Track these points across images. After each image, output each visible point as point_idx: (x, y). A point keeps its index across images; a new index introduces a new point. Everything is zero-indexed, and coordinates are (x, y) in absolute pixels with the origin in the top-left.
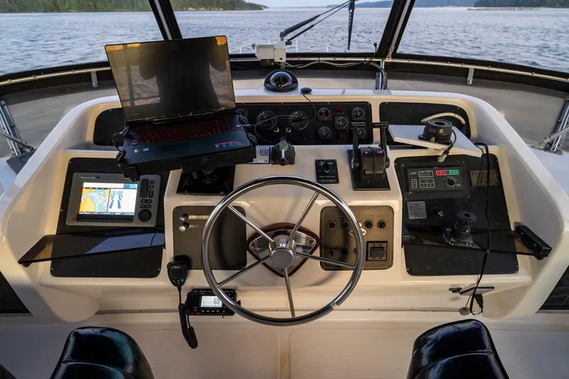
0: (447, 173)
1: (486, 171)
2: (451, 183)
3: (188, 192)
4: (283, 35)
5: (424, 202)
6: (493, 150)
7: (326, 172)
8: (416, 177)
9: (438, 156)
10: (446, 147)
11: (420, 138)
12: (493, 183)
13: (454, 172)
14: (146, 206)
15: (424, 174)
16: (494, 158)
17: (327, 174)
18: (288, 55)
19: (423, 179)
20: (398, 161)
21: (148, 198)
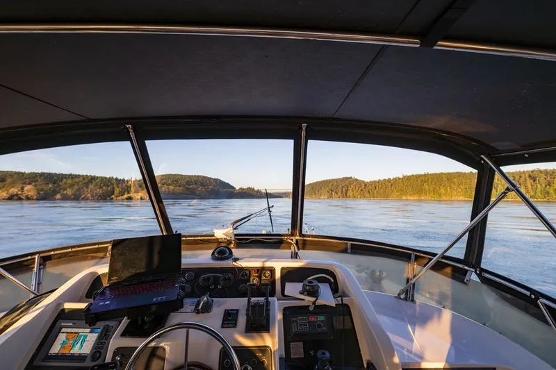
0: (317, 318)
1: (342, 317)
2: (319, 326)
3: (129, 335)
4: (234, 224)
5: (302, 343)
6: (346, 300)
7: (230, 319)
8: (296, 322)
9: (309, 306)
10: (314, 299)
11: (301, 293)
12: (348, 326)
13: (321, 318)
14: (99, 348)
15: (301, 320)
16: (347, 306)
17: (230, 320)
18: (236, 235)
19: (301, 324)
20: (285, 310)
21: (104, 341)
